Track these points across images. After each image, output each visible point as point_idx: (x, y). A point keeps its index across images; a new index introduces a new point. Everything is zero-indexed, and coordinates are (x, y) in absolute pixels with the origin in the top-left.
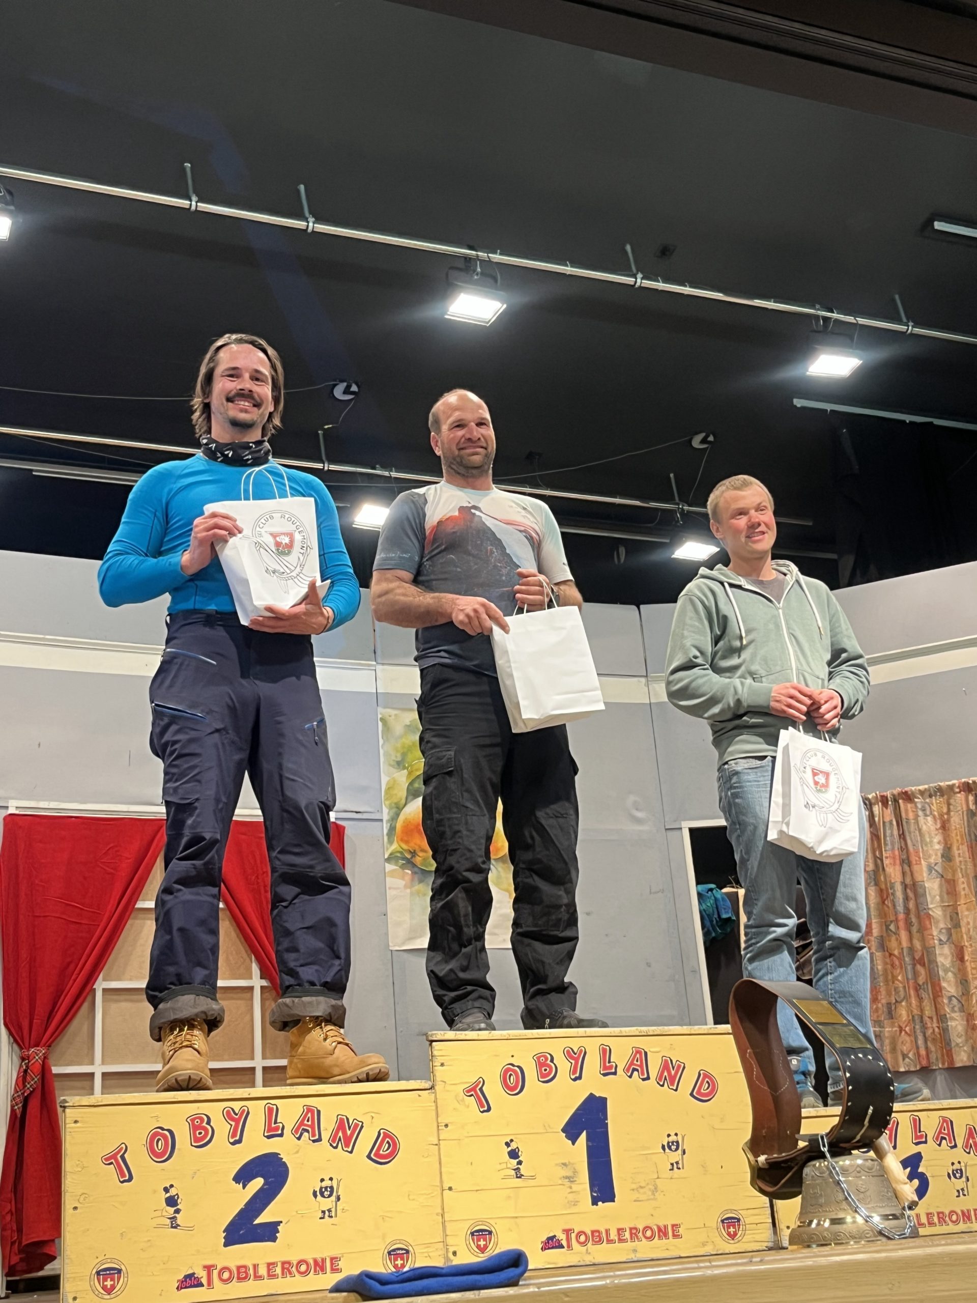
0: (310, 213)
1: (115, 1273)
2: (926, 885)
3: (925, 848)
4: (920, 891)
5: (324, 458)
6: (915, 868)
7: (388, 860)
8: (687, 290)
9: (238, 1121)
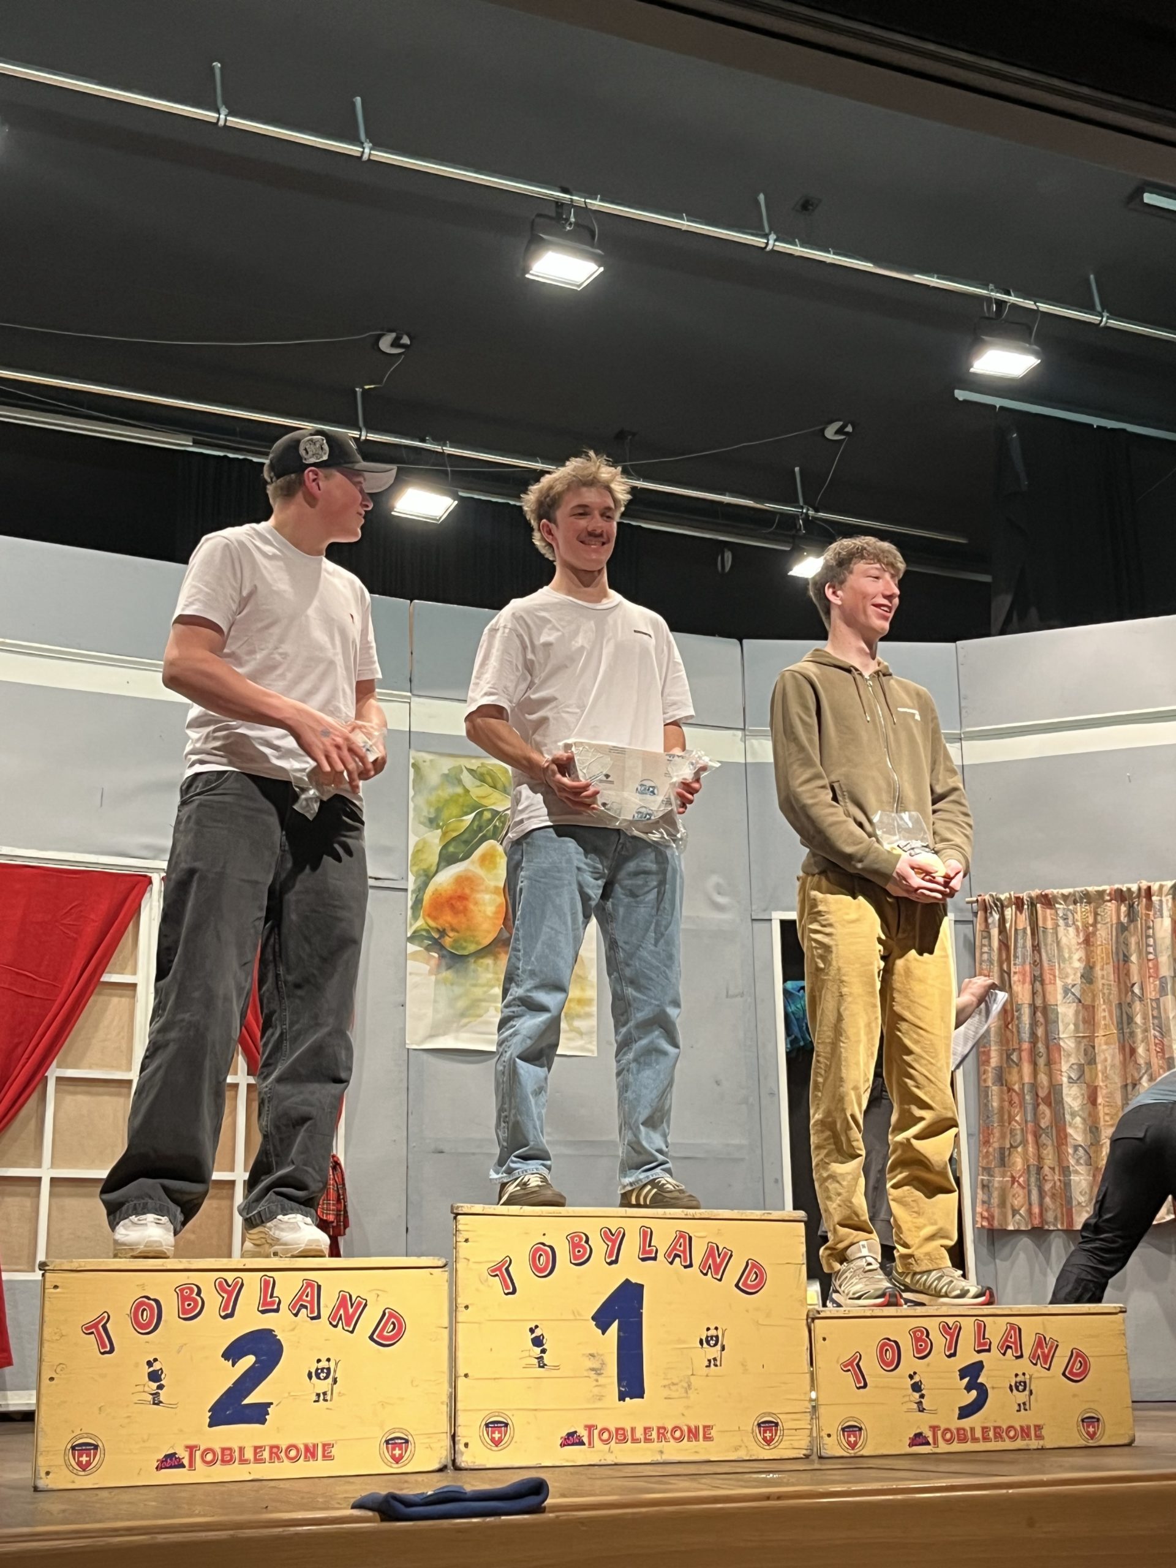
0: (367, 135)
1: (90, 1450)
2: (1059, 1010)
3: (1062, 965)
4: (1052, 1016)
5: (361, 423)
6: (1049, 988)
7: (411, 939)
8: (830, 258)
9: (231, 1294)
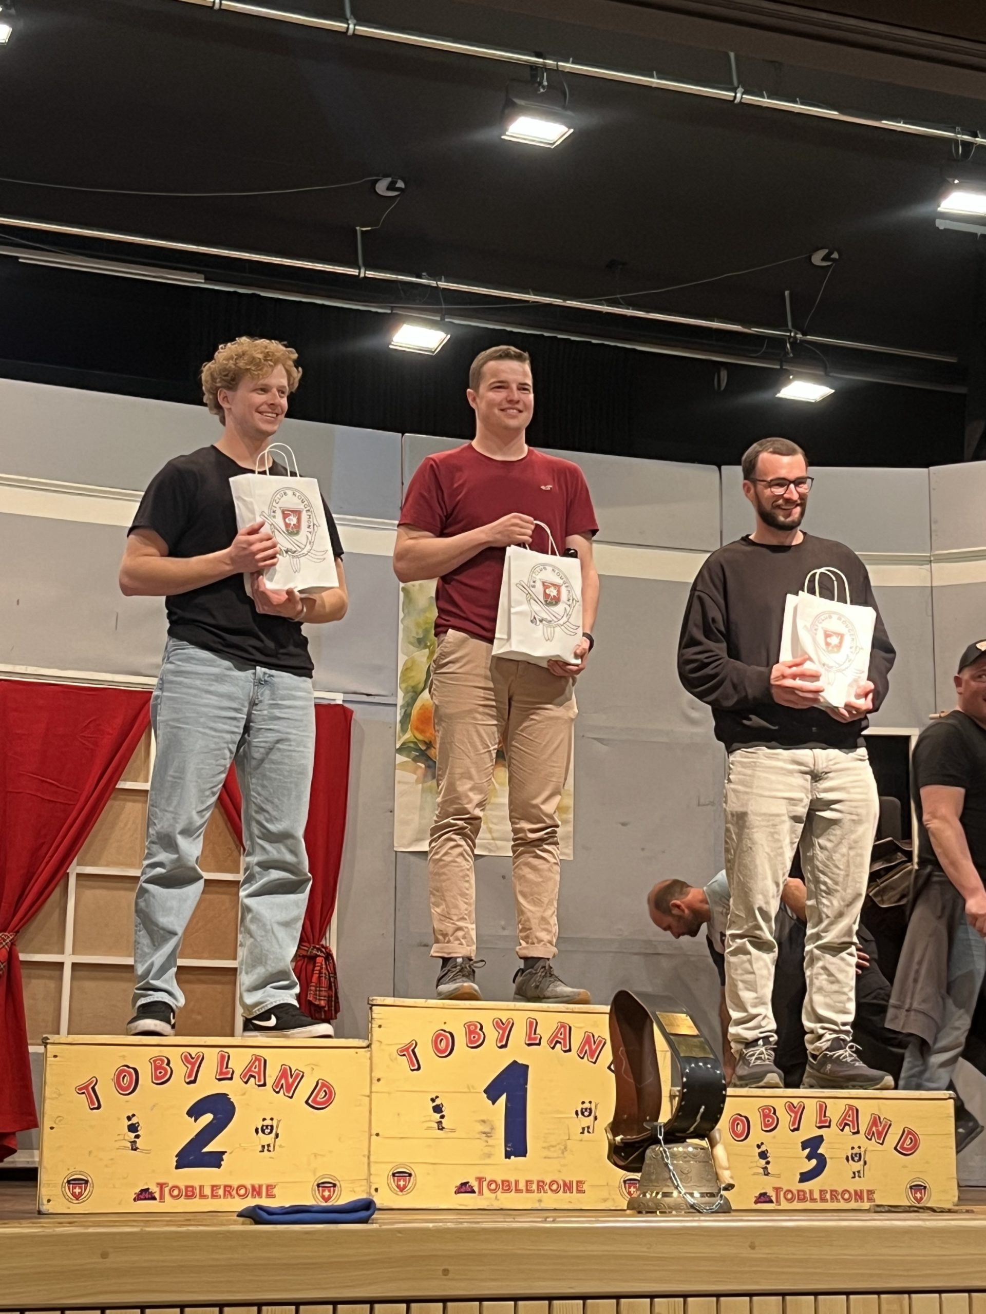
0: (352, 13)
1: (82, 1184)
5: (360, 262)
7: (400, 751)
8: (797, 107)
9: (194, 1065)
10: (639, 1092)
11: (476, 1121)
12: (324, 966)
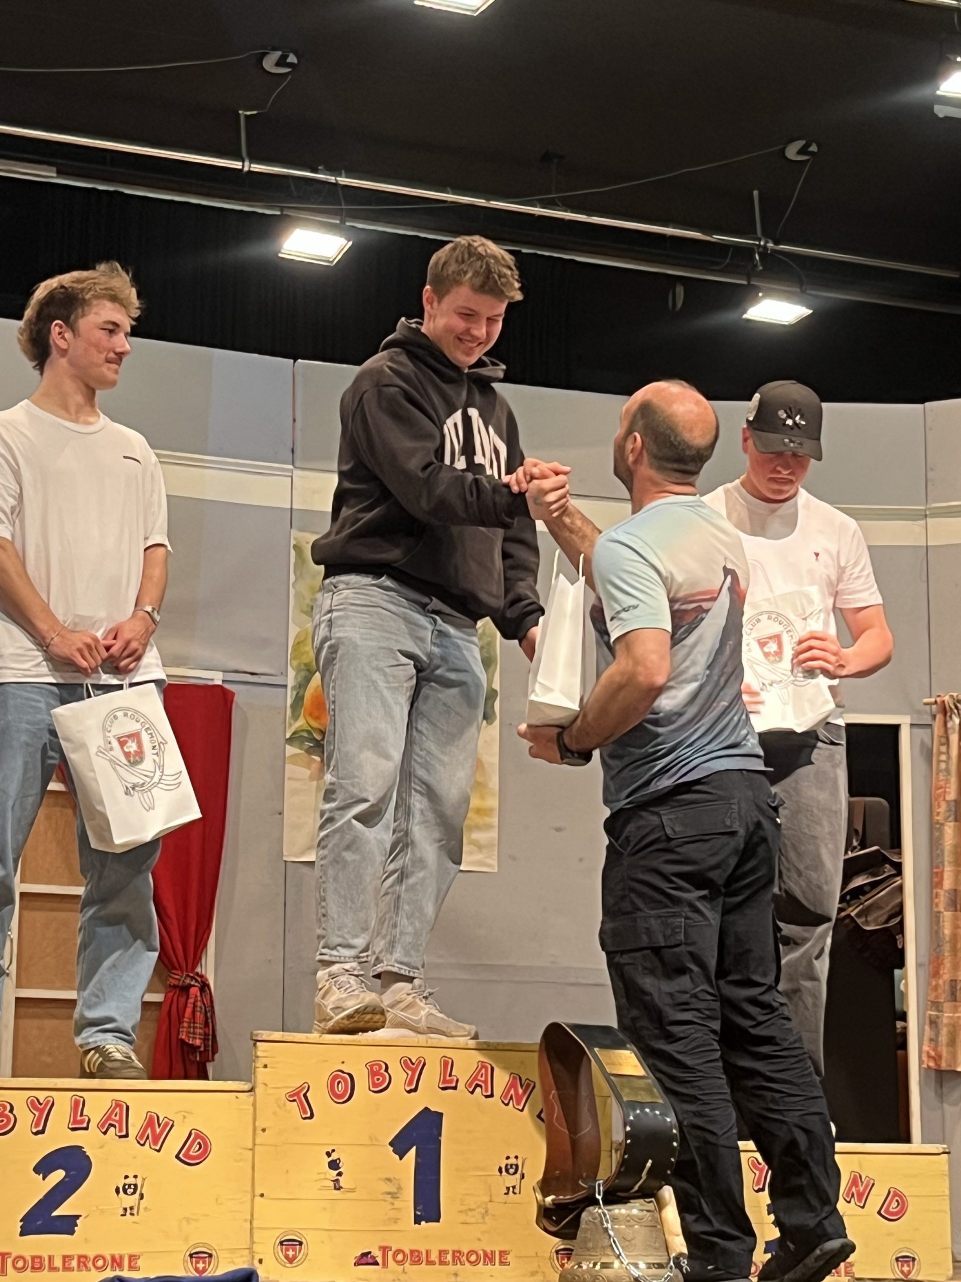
5: (244, 152)
7: (290, 741)
9: (42, 1111)
10: (574, 1144)
11: (380, 1179)
12: (199, 998)
